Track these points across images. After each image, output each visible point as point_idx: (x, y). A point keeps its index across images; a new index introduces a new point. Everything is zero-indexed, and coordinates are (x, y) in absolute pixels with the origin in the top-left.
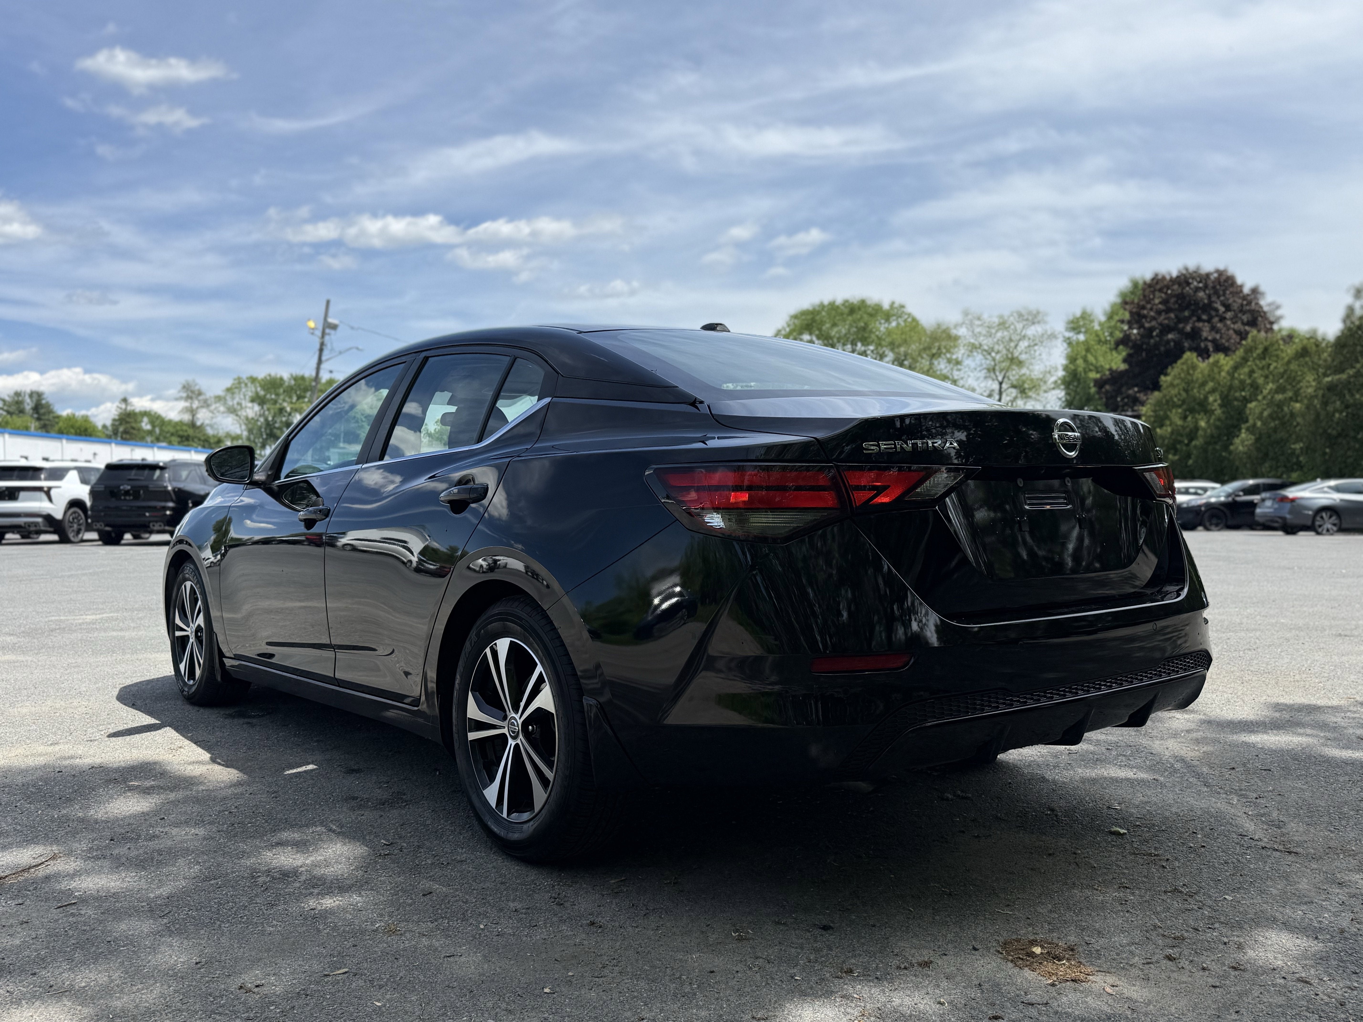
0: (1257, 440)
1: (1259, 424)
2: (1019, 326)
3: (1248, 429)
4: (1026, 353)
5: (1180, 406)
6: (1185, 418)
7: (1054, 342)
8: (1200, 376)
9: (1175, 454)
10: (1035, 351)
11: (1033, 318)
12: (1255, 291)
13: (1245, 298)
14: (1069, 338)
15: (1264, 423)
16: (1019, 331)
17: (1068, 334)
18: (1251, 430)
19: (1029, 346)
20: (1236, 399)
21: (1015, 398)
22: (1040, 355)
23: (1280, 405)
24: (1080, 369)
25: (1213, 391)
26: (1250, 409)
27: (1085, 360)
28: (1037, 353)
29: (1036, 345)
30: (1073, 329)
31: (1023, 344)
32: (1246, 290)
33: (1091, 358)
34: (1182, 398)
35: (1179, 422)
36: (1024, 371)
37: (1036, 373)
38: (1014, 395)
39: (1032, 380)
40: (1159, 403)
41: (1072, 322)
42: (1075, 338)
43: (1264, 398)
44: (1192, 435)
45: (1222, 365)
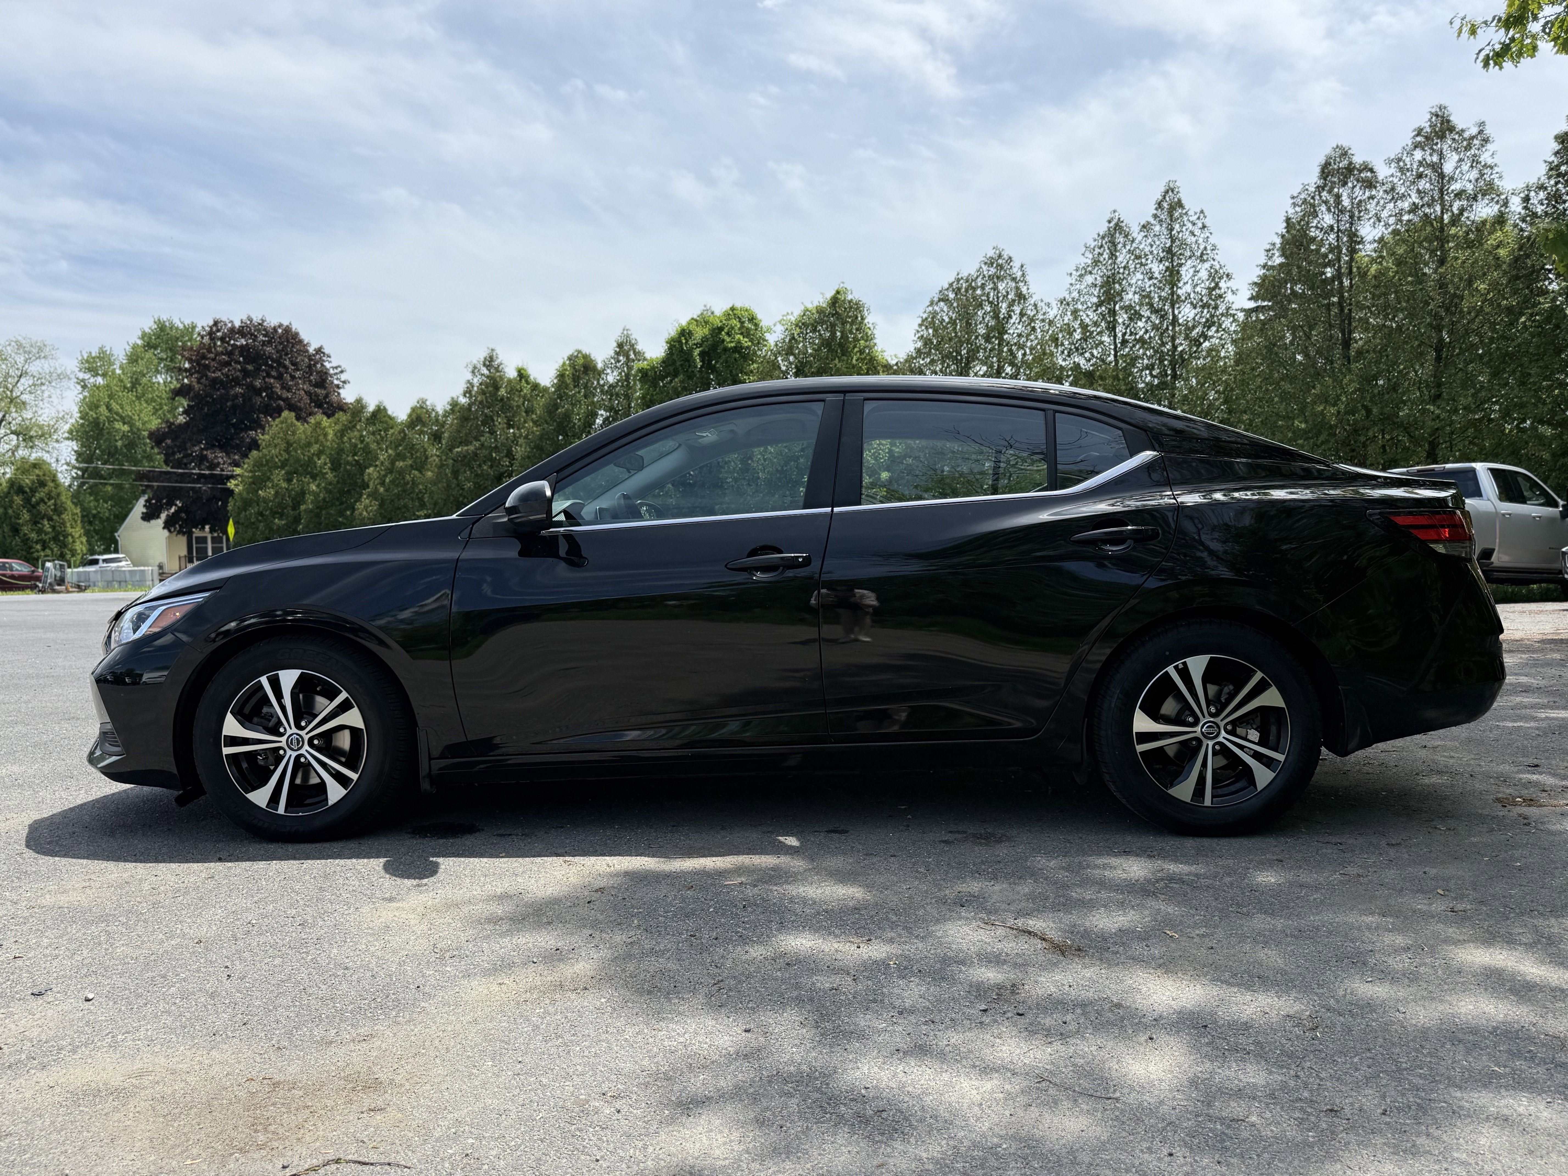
0: (381, 506)
1: (382, 490)
2: (20, 359)
3: (369, 496)
4: (30, 393)
5: (282, 467)
6: (289, 481)
7: (65, 383)
8: (303, 437)
9: (281, 518)
10: (43, 392)
11: (39, 351)
12: (319, 351)
13: (310, 357)
14: (83, 380)
15: (386, 490)
16: (20, 366)
17: (81, 375)
18: (374, 495)
19: (34, 385)
20: (348, 463)
21: (17, 447)
22: (50, 397)
23: (401, 472)
24: (102, 418)
25: (319, 454)
26: (369, 474)
27: (108, 407)
28: (46, 394)
29: (42, 384)
30: (90, 370)
31: (25, 382)
32: (311, 350)
33: (115, 406)
34: (282, 459)
35: (284, 485)
36: (28, 415)
37: (44, 417)
38: (14, 442)
39: (41, 427)
40: (258, 464)
41: (87, 361)
42: (92, 380)
43: (382, 463)
44: (299, 498)
45: (325, 427)
